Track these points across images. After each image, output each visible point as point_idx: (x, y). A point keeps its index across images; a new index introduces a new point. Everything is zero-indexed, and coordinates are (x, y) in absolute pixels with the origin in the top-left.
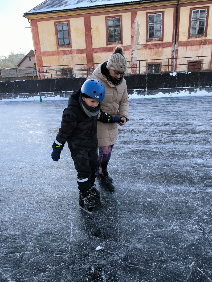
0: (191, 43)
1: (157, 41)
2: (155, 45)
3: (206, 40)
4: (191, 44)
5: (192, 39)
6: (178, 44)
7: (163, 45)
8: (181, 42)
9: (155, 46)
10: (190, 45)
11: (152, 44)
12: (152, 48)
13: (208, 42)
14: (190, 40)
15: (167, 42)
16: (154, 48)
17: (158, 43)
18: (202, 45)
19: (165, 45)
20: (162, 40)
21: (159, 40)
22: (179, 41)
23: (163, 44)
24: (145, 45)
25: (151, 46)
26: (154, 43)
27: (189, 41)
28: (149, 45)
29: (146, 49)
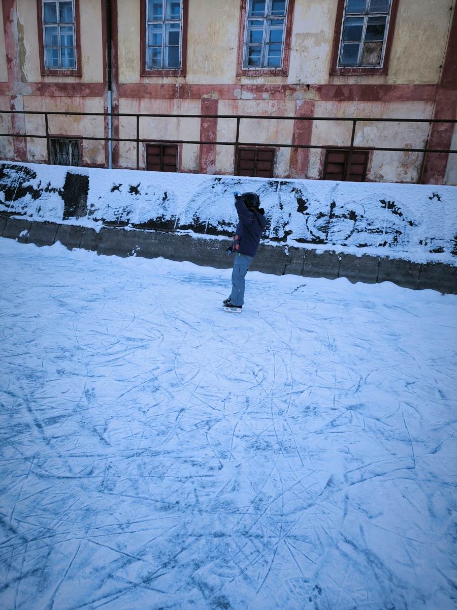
0: (148, 91)
1: (67, 78)
2: (63, 87)
3: (186, 84)
4: (148, 93)
5: (150, 79)
6: (118, 89)
7: (81, 90)
8: (123, 84)
9: (64, 89)
10: (146, 95)
11: (56, 84)
12: (57, 94)
13: (191, 91)
14: (147, 81)
15: (91, 82)
16: (61, 94)
17: (70, 84)
18: (177, 98)
19: (88, 91)
20: (78, 76)
21: (72, 74)
22: (120, 82)
23: (83, 88)
24: (40, 86)
25: (54, 89)
26: (60, 80)
27: (144, 85)
28: (49, 85)
29: (43, 95)
